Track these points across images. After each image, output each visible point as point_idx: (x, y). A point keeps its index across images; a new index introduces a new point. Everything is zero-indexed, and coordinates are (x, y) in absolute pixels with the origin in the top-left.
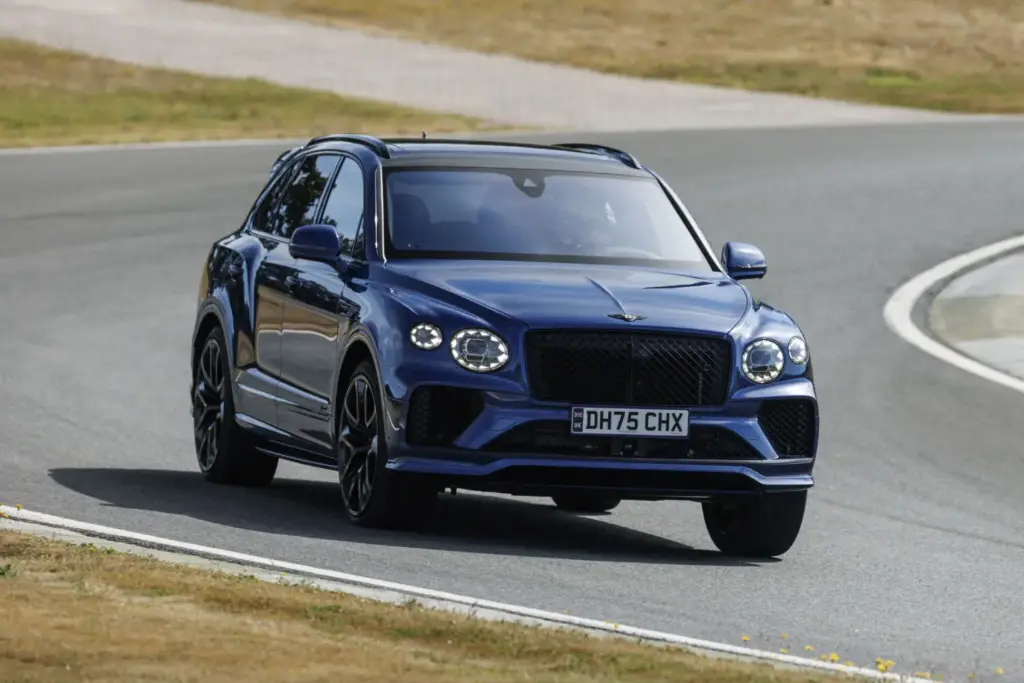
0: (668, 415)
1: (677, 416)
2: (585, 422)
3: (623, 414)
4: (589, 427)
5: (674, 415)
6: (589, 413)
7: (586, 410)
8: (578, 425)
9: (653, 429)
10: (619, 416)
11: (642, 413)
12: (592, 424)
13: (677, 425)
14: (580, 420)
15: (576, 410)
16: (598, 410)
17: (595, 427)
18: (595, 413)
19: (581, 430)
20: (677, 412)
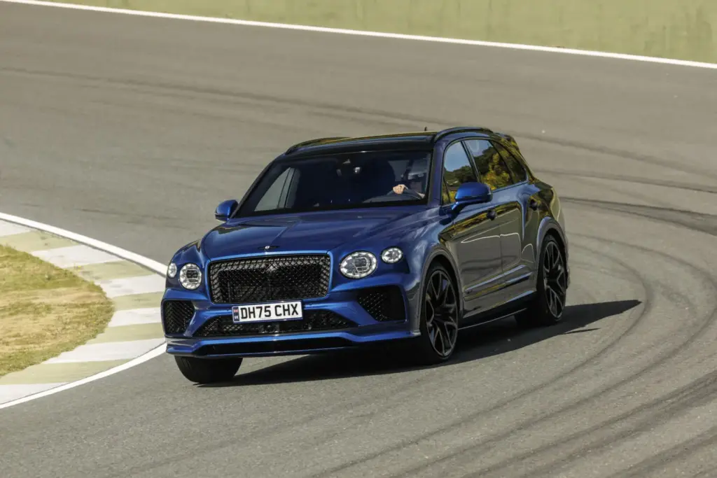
0: (288, 306)
1: (294, 306)
2: (240, 316)
3: (261, 308)
4: (243, 318)
5: (292, 305)
6: (242, 309)
7: (240, 307)
8: (237, 317)
9: (280, 315)
10: (259, 310)
11: (273, 306)
12: (245, 316)
13: (295, 311)
14: (237, 314)
15: (235, 308)
16: (247, 307)
17: (246, 317)
18: (245, 309)
19: (238, 320)
20: (294, 304)
